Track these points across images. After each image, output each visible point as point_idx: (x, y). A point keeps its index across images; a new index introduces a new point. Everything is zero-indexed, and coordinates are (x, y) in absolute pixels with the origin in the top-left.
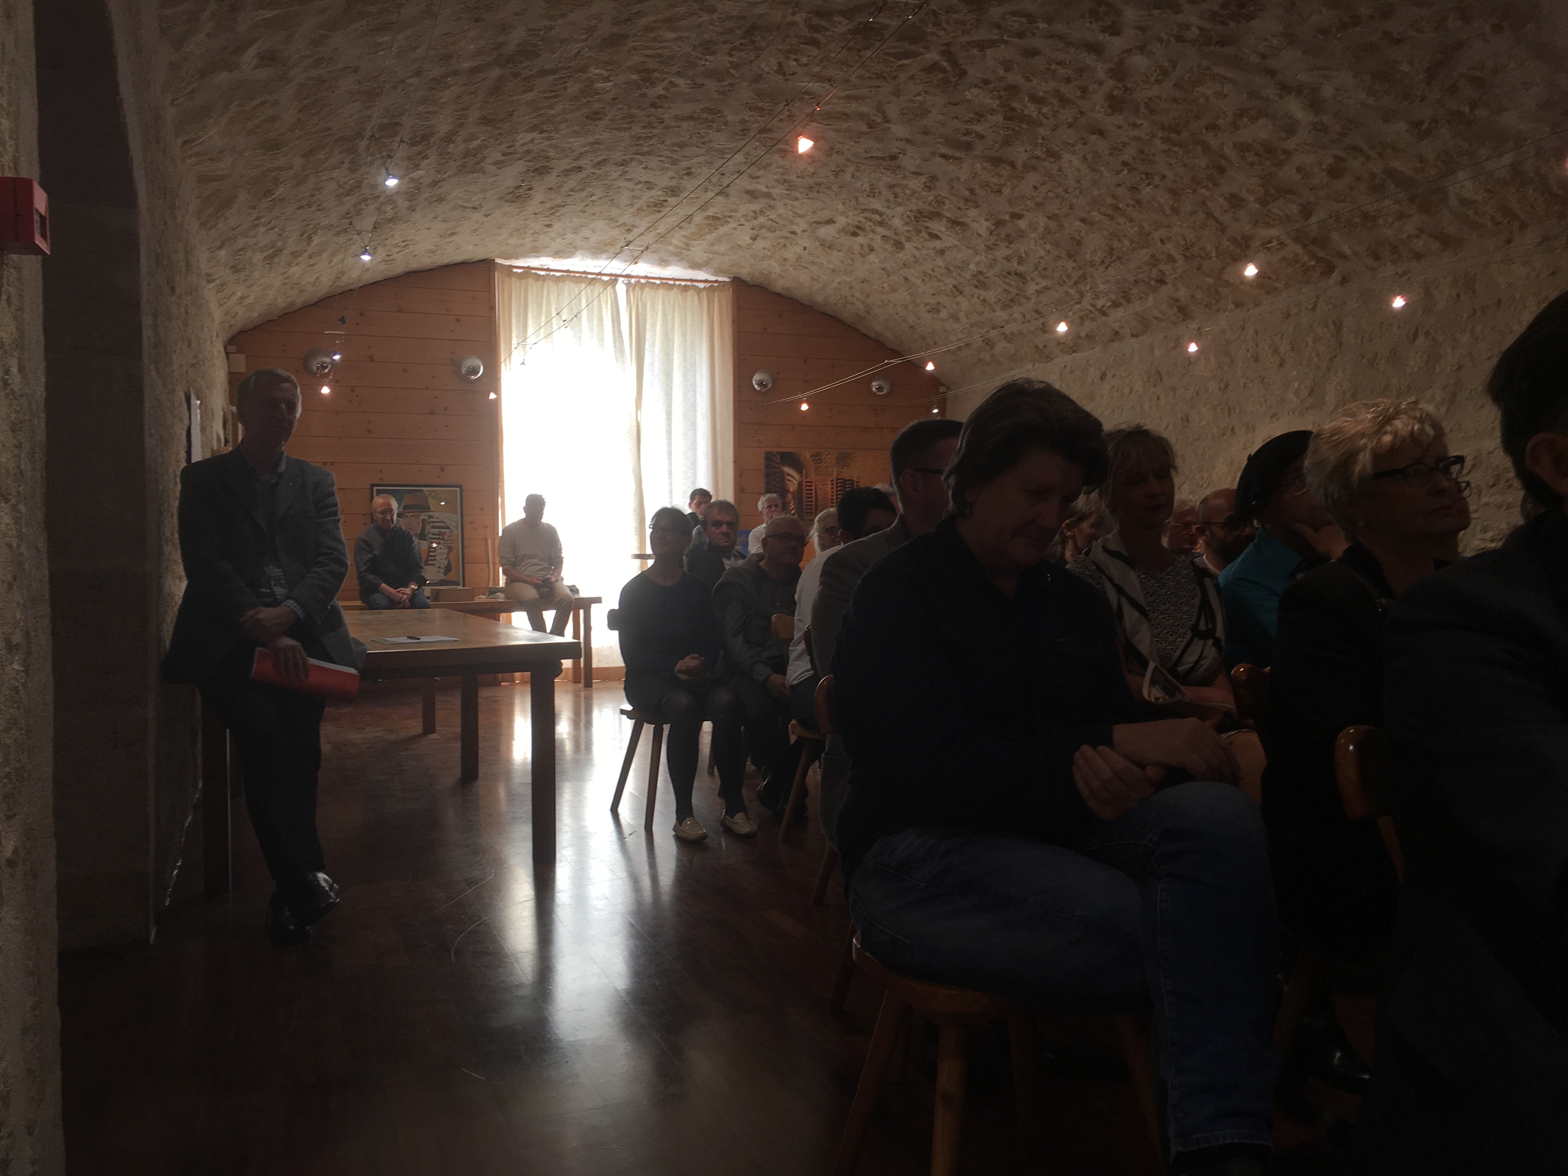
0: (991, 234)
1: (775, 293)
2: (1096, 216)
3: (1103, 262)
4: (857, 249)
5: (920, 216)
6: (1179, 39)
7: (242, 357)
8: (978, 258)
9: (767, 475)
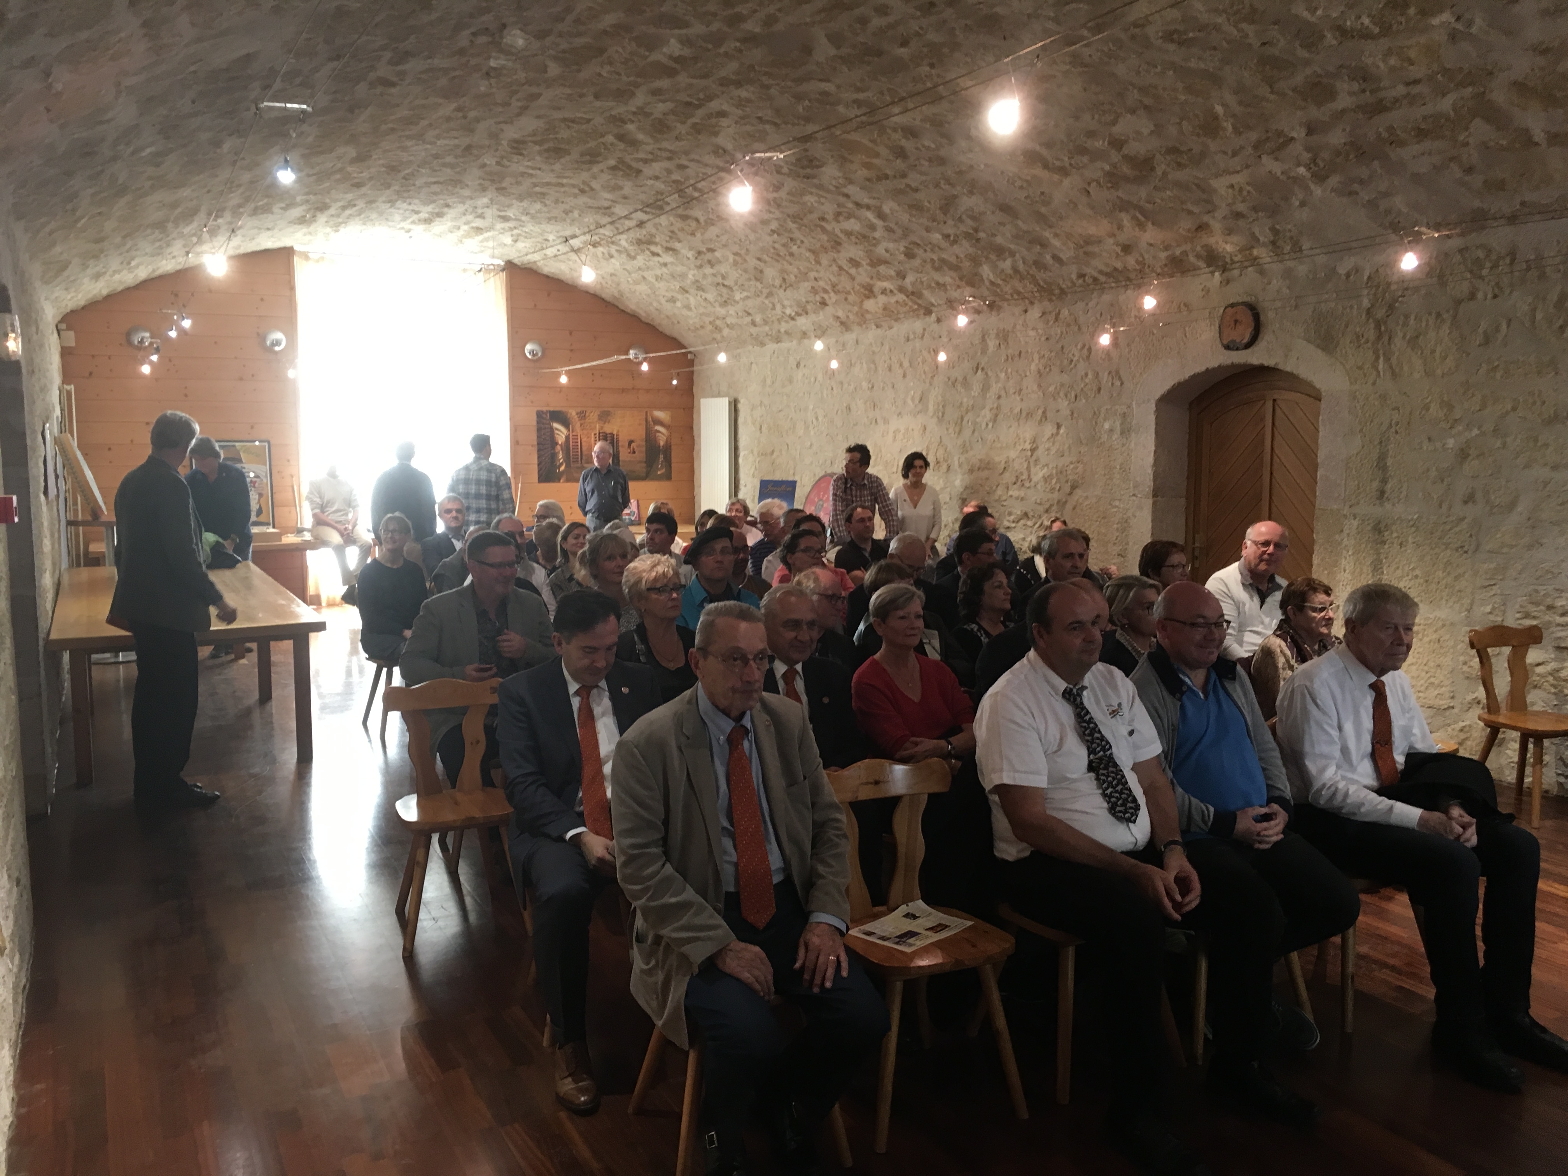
0: (696, 258)
1: (544, 275)
2: (765, 257)
3: (781, 286)
4: (600, 255)
5: (639, 242)
6: (778, 172)
7: (71, 334)
8: (692, 272)
9: (539, 430)
